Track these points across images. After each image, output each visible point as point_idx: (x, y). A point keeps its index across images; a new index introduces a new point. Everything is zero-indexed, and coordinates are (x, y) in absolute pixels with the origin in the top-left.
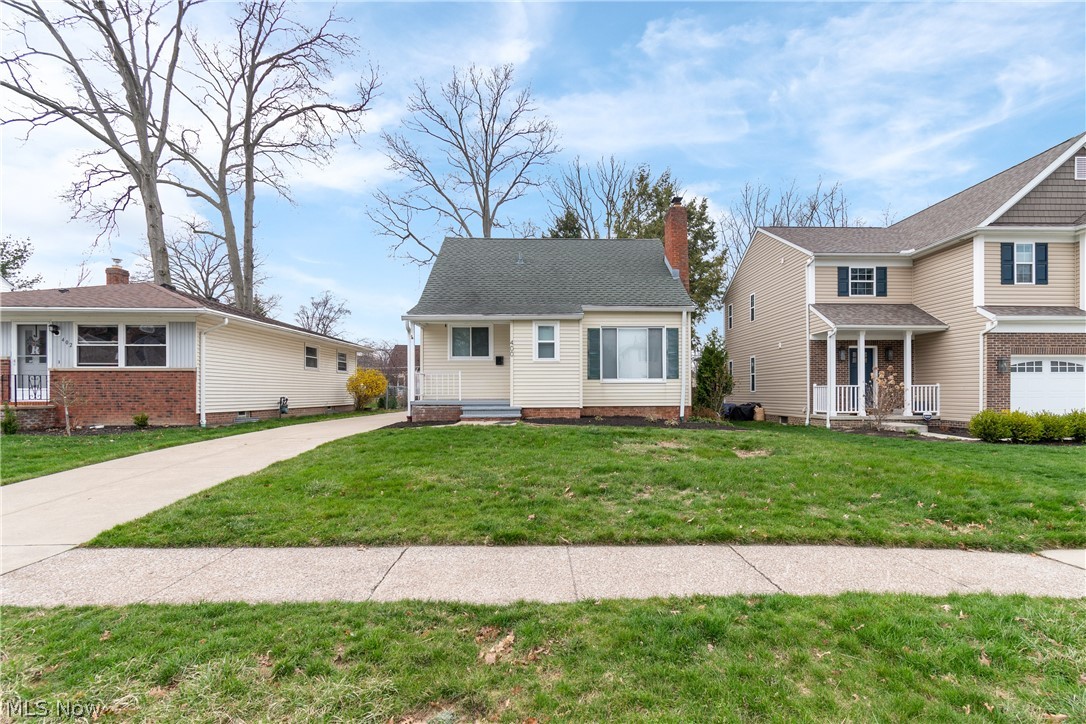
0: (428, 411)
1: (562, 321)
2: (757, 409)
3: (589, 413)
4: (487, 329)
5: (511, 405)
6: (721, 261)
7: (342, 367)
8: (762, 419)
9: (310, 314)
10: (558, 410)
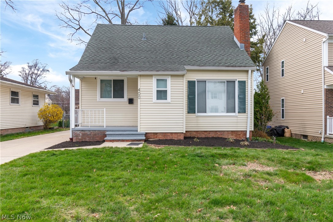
0: (83, 135)
1: (172, 76)
2: (286, 130)
3: (188, 135)
4: (123, 80)
5: (138, 131)
6: (262, 41)
7: (36, 103)
8: (290, 136)
9: (27, 72)
10: (170, 134)
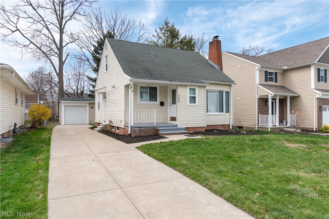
0: (140, 131)
1: (199, 86)
4: (156, 88)
5: (178, 126)
10: (197, 128)
